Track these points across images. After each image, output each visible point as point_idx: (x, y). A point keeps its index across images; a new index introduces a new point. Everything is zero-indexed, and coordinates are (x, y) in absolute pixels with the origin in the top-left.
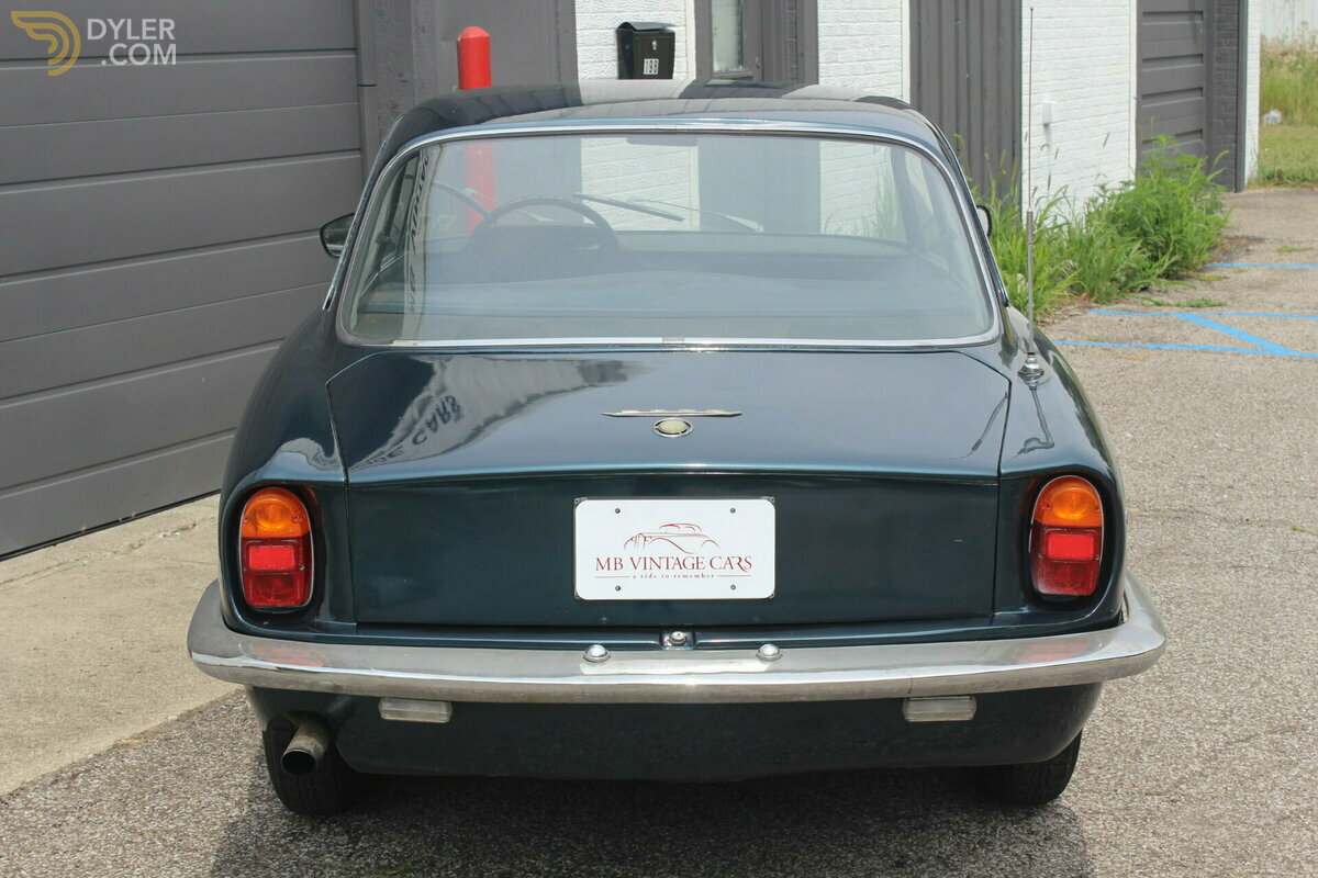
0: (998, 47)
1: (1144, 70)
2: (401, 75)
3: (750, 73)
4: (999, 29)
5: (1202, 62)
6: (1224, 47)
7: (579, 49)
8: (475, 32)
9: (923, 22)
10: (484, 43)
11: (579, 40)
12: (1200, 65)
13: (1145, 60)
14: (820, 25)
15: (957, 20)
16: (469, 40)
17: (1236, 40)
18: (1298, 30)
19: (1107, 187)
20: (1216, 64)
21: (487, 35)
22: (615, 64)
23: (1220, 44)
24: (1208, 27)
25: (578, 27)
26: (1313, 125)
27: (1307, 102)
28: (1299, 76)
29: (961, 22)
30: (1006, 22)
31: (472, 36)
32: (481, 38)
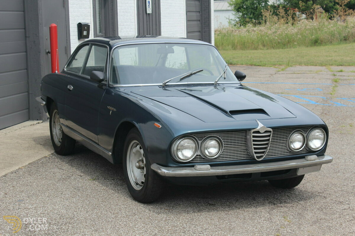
0: (156, 29)
1: (188, 35)
2: (36, 35)
3: (103, 35)
4: (156, 24)
5: (200, 33)
6: (206, 29)
7: (70, 29)
8: (54, 25)
9: (140, 23)
10: (55, 27)
11: (70, 27)
12: (200, 34)
13: (188, 32)
14: (118, 23)
15: (147, 22)
16: (52, 27)
17: (208, 27)
18: (219, 25)
19: (182, 64)
20: (204, 34)
21: (56, 25)
22: (77, 32)
23: (204, 29)
24: (202, 24)
25: (70, 24)
26: (224, 50)
27: (223, 44)
28: (220, 37)
29: (148, 23)
30: (158, 23)
31: (53, 26)
32: (55, 26)
